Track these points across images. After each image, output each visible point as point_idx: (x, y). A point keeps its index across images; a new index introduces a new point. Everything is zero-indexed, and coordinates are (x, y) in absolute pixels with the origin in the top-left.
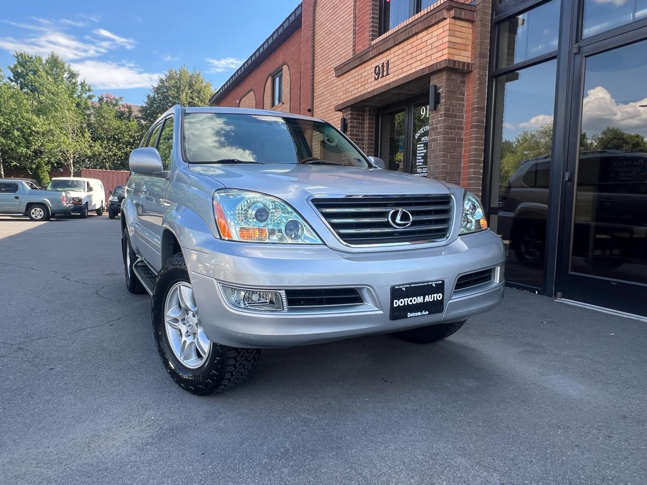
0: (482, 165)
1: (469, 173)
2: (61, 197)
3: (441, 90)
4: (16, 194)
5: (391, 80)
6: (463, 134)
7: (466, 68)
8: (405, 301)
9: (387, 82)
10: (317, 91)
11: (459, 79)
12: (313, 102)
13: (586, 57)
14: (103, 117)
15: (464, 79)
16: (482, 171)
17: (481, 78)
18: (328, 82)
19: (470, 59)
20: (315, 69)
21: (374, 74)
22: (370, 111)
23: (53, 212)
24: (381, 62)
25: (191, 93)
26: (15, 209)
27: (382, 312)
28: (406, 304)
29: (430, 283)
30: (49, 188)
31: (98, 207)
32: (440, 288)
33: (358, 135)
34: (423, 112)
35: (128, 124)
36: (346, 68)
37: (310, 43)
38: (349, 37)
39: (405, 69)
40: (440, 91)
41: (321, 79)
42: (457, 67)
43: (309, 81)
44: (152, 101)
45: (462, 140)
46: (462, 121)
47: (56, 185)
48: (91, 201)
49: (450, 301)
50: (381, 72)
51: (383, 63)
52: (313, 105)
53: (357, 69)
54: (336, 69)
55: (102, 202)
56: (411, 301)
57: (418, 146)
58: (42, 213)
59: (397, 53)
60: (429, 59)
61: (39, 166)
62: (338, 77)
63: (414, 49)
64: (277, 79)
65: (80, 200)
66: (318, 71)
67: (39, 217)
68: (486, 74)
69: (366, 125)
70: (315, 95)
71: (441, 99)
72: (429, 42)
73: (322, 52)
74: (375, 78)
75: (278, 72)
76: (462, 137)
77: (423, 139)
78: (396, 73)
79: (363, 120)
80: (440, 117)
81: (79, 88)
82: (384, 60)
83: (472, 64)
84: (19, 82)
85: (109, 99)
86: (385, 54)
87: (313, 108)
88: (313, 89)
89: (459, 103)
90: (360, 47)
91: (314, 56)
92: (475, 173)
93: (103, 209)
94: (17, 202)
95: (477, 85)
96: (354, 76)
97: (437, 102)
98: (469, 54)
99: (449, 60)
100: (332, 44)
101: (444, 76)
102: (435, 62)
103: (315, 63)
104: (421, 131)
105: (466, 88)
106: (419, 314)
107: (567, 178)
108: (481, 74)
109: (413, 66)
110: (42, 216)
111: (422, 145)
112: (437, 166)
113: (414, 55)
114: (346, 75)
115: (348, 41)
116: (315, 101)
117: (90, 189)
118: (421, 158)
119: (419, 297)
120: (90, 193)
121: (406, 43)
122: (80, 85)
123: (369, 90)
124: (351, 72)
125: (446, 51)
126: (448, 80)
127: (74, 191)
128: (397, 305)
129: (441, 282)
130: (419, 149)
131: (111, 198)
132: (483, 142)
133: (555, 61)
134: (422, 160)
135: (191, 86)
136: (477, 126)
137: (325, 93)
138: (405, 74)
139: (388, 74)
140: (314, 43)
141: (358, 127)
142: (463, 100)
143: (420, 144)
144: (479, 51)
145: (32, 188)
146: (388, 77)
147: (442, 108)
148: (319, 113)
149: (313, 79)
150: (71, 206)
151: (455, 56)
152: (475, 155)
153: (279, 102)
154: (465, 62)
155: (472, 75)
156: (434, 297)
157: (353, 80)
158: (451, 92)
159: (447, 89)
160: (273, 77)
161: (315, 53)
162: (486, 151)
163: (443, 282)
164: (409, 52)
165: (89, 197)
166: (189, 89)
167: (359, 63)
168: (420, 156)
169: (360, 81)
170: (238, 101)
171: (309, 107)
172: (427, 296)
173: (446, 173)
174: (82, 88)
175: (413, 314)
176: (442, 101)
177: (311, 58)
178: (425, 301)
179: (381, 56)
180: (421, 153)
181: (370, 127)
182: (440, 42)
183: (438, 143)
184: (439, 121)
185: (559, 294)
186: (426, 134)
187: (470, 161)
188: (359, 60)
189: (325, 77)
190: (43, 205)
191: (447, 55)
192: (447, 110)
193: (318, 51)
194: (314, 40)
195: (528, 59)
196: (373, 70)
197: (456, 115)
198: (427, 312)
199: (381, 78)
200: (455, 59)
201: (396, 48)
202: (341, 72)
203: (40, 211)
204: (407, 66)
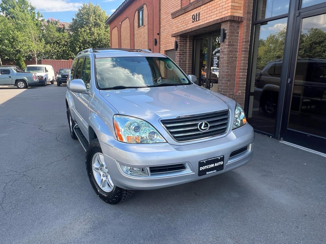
0: (247, 71)
1: (239, 75)
2: (33, 76)
4: (9, 75)
5: (201, 24)
6: (238, 54)
7: (240, 20)
8: (205, 167)
9: (199, 24)
10: (162, 23)
11: (236, 25)
12: (160, 29)
13: (303, 18)
14: (50, 31)
15: (239, 25)
16: (246, 74)
17: (248, 25)
18: (167, 19)
19: (242, 14)
20: (161, 11)
21: (192, 19)
22: (190, 37)
23: (29, 84)
24: (196, 13)
25: (95, 16)
26: (10, 83)
27: (195, 173)
28: (206, 168)
29: (217, 158)
30: (25, 71)
31: (51, 80)
32: (222, 159)
33: (184, 50)
34: (217, 40)
35: (63, 34)
36: (177, 14)
39: (208, 18)
40: (226, 32)
41: (164, 17)
42: (235, 19)
43: (158, 18)
44: (75, 21)
45: (237, 57)
46: (237, 48)
47: (29, 69)
48: (47, 77)
49: (227, 164)
50: (195, 18)
51: (197, 14)
52: (160, 31)
53: (183, 15)
54: (172, 14)
55: (53, 77)
56: (208, 167)
57: (214, 58)
58: (23, 85)
59: (204, 9)
60: (220, 14)
61: (19, 59)
62: (173, 18)
63: (213, 8)
64: (141, 12)
65: (42, 77)
66: (162, 13)
67: (22, 87)
68: (250, 23)
69: (188, 45)
70: (161, 26)
71: (226, 36)
72: (221, 5)
73: (164, 2)
74: (192, 21)
75: (141, 9)
76: (237, 56)
77: (217, 54)
78: (203, 20)
79: (186, 42)
80: (226, 46)
81: (37, 15)
82: (197, 12)
83: (243, 17)
84: (4, 12)
85: (52, 21)
86: (198, 9)
87: (160, 33)
88: (160, 22)
89: (236, 38)
90: (184, 2)
91: (160, 4)
92: (243, 75)
93: (54, 80)
94: (10, 79)
95: (245, 29)
96: (181, 18)
97: (224, 37)
98: (242, 12)
99: (231, 16)
101: (228, 24)
102: (223, 16)
103: (161, 8)
104: (216, 50)
105: (239, 30)
106: (212, 172)
107: (289, 82)
108: (248, 23)
109: (213, 17)
110: (24, 86)
111: (216, 58)
112: (224, 72)
113: (213, 11)
114: (177, 18)
116: (161, 29)
117: (47, 71)
118: (216, 64)
119: (212, 165)
120: (47, 73)
121: (209, 4)
122: (37, 14)
123: (189, 28)
124: (180, 17)
125: (230, 11)
126: (230, 26)
127: (38, 72)
128: (202, 169)
129: (223, 156)
130: (215, 59)
131: (58, 76)
132: (248, 59)
133: (287, 18)
134: (216, 66)
135: (95, 13)
136: (245, 51)
137: (166, 25)
138: (208, 21)
139: (199, 20)
141: (184, 46)
142: (238, 36)
143: (215, 57)
144: (247, 10)
145: (17, 72)
146: (199, 21)
147: (227, 41)
148: (163, 36)
149: (160, 17)
150: (38, 81)
151: (235, 13)
152: (243, 66)
153: (142, 24)
154: (239, 17)
155: (243, 22)
156: (219, 163)
157: (181, 21)
158: (232, 32)
159: (230, 31)
160: (138, 11)
162: (249, 64)
163: (224, 156)
164: (211, 9)
165: (47, 75)
166: (94, 15)
168: (215, 63)
169: (185, 22)
170: (120, 23)
171: (158, 32)
172: (216, 164)
173: (228, 75)
174: (38, 15)
175: (209, 172)
177: (159, 5)
178: (215, 166)
179: (195, 10)
180: (216, 62)
181: (189, 46)
182: (227, 5)
183: (225, 59)
184: (225, 48)
185: (282, 138)
186: (218, 52)
187: (241, 69)
189: (166, 16)
190: (23, 81)
191: (230, 13)
192: (230, 42)
193: (162, 2)
195: (272, 17)
196: (191, 17)
197: (234, 44)
198: (216, 171)
199: (196, 21)
200: (234, 15)
201: (204, 6)
202: (175, 16)
203: (23, 84)
204: (209, 16)
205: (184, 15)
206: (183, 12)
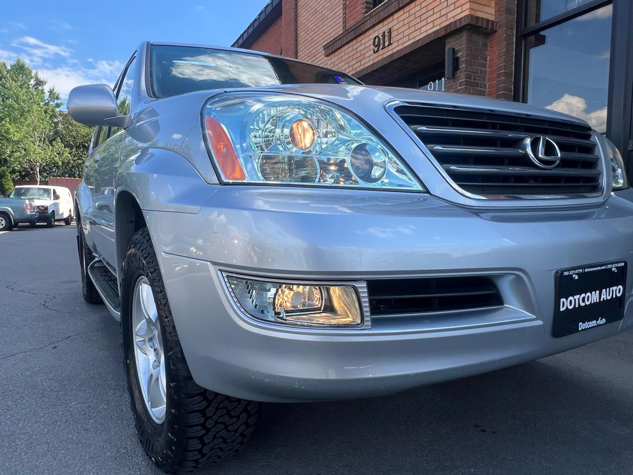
2: (25, 206)
3: (460, 54)
5: (395, 51)
7: (490, 27)
8: (575, 300)
9: (390, 53)
11: (480, 40)
14: (70, 124)
15: (487, 42)
17: (508, 37)
19: (494, 16)
21: (372, 47)
23: (16, 221)
24: (381, 31)
27: (543, 322)
28: (577, 305)
29: (609, 266)
30: (12, 196)
31: (65, 216)
32: (621, 275)
36: (338, 44)
37: (292, 27)
38: (338, 14)
39: (412, 36)
40: (458, 55)
42: (480, 24)
46: (485, 91)
48: (58, 210)
50: (381, 42)
51: (384, 33)
53: (351, 44)
54: (326, 47)
55: (70, 211)
56: (583, 301)
58: (3, 222)
59: (401, 19)
60: (444, 18)
61: (3, 175)
62: (328, 56)
63: (424, 10)
65: (46, 208)
67: (1, 227)
68: (513, 34)
71: (460, 63)
73: (306, 34)
74: (374, 50)
78: (400, 42)
80: (460, 86)
81: (47, 95)
82: (385, 29)
83: (497, 22)
86: (385, 22)
89: (481, 70)
91: (296, 40)
93: (72, 218)
95: (503, 47)
96: (347, 52)
97: (456, 67)
98: (493, 11)
99: (471, 16)
100: (318, 25)
101: (464, 36)
102: (452, 20)
103: (299, 47)
105: (487, 53)
106: (594, 323)
107: (630, 148)
108: (508, 33)
109: (423, 29)
110: (4, 226)
113: (423, 17)
114: (336, 53)
115: (337, 18)
117: (56, 197)
119: (594, 293)
120: (56, 201)
122: (48, 92)
123: (366, 65)
124: (343, 49)
125: (467, 6)
126: (469, 41)
127: (39, 199)
128: (565, 308)
129: (623, 264)
138: (413, 41)
139: (390, 44)
140: (296, 26)
142: (485, 66)
144: (504, 6)
146: (390, 47)
147: (462, 75)
150: (36, 215)
151: (477, 12)
154: (489, 20)
155: (497, 33)
156: (613, 291)
157: (347, 56)
158: (472, 55)
159: (467, 52)
161: (299, 36)
163: (626, 263)
164: (418, 14)
165: (56, 205)
167: (353, 37)
169: (355, 56)
172: (604, 291)
174: (50, 95)
175: (587, 325)
176: (462, 66)
177: (293, 43)
178: (602, 300)
179: (381, 25)
188: (352, 34)
190: (4, 214)
191: (468, 11)
192: (468, 77)
193: (301, 35)
194: (296, 22)
196: (372, 42)
197: (478, 83)
198: (604, 320)
199: (382, 49)
200: (477, 16)
201: (401, 12)
202: (332, 50)
203: (2, 220)
204: (415, 31)
205: (355, 41)
206: (353, 35)
